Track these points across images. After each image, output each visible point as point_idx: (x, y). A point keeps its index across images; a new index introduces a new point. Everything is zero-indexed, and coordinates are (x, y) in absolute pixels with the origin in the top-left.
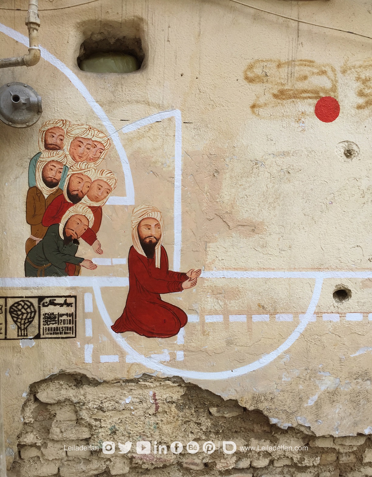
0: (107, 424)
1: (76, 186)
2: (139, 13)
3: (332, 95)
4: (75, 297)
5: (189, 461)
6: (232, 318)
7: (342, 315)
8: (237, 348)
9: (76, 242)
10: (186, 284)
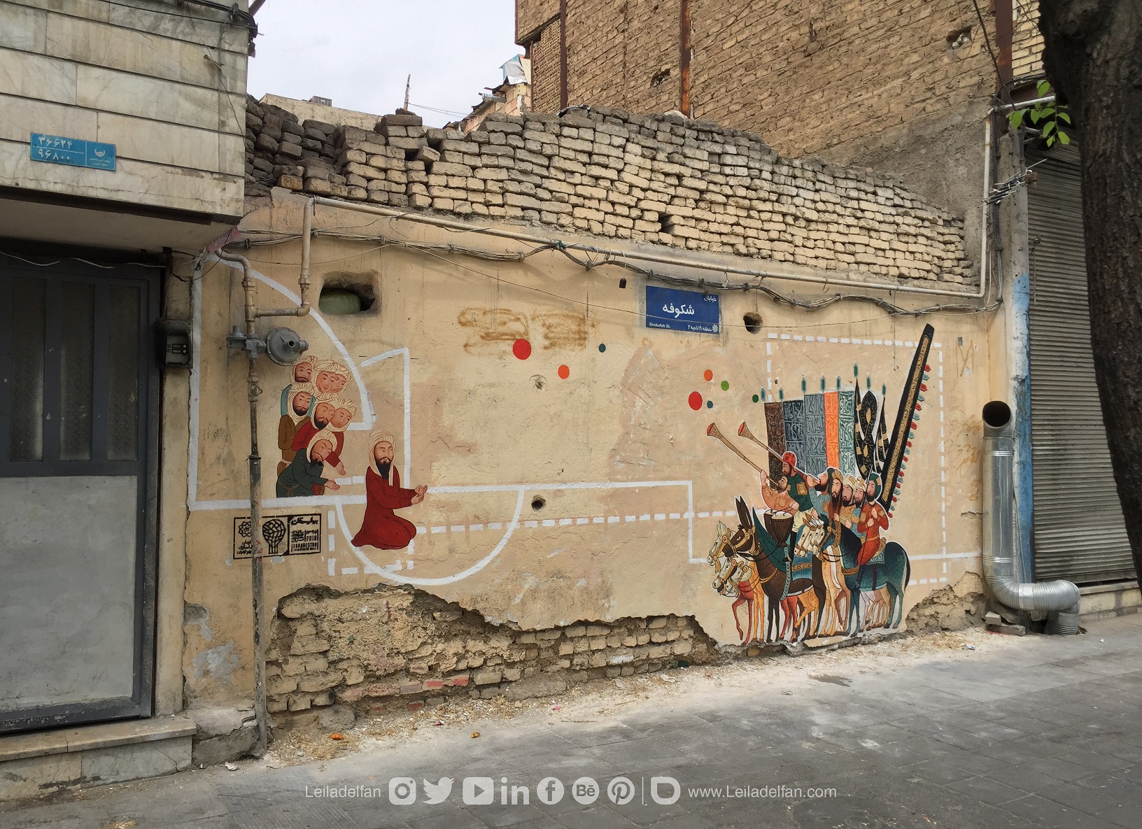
0: (346, 635)
1: (323, 414)
2: (374, 268)
3: (525, 337)
4: (320, 515)
5: (416, 666)
6: (453, 529)
7: (540, 522)
8: (457, 556)
9: (321, 464)
10: (414, 499)
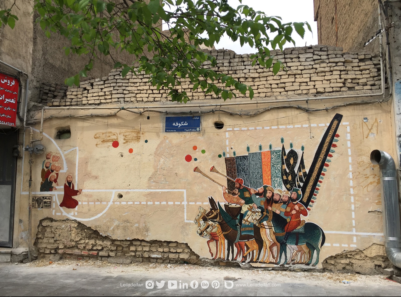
0: (58, 233)
1: (53, 168)
2: (69, 124)
3: (117, 140)
4: (51, 197)
5: (80, 246)
6: (90, 203)
7: (120, 202)
8: (91, 212)
9: (52, 182)
10: (78, 193)
